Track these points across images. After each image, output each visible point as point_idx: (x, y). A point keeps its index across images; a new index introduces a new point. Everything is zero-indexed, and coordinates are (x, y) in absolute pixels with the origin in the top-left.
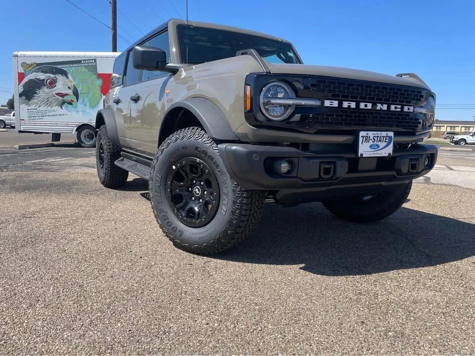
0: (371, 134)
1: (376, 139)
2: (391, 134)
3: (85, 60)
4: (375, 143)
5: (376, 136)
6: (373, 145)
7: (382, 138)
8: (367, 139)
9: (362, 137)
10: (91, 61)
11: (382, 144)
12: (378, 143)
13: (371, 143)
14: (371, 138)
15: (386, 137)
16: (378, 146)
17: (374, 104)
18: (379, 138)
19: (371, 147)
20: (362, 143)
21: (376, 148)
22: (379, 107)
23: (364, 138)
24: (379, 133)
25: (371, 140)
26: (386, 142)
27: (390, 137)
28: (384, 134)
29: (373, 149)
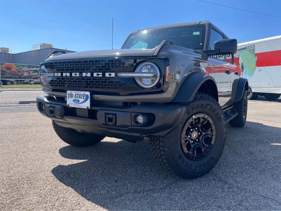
0: (74, 92)
1: (77, 96)
2: (88, 93)
3: (249, 47)
4: (76, 98)
5: (77, 94)
6: (75, 100)
7: (81, 96)
8: (71, 96)
9: (68, 94)
10: (252, 46)
11: (82, 100)
12: (78, 99)
13: (74, 98)
14: (74, 95)
15: (84, 95)
16: (79, 101)
17: (81, 73)
18: (79, 96)
19: (74, 101)
20: (68, 98)
21: (77, 102)
22: (84, 74)
23: (70, 95)
24: (79, 92)
25: (74, 96)
26: (83, 98)
27: (87, 96)
28: (82, 93)
29: (75, 102)
